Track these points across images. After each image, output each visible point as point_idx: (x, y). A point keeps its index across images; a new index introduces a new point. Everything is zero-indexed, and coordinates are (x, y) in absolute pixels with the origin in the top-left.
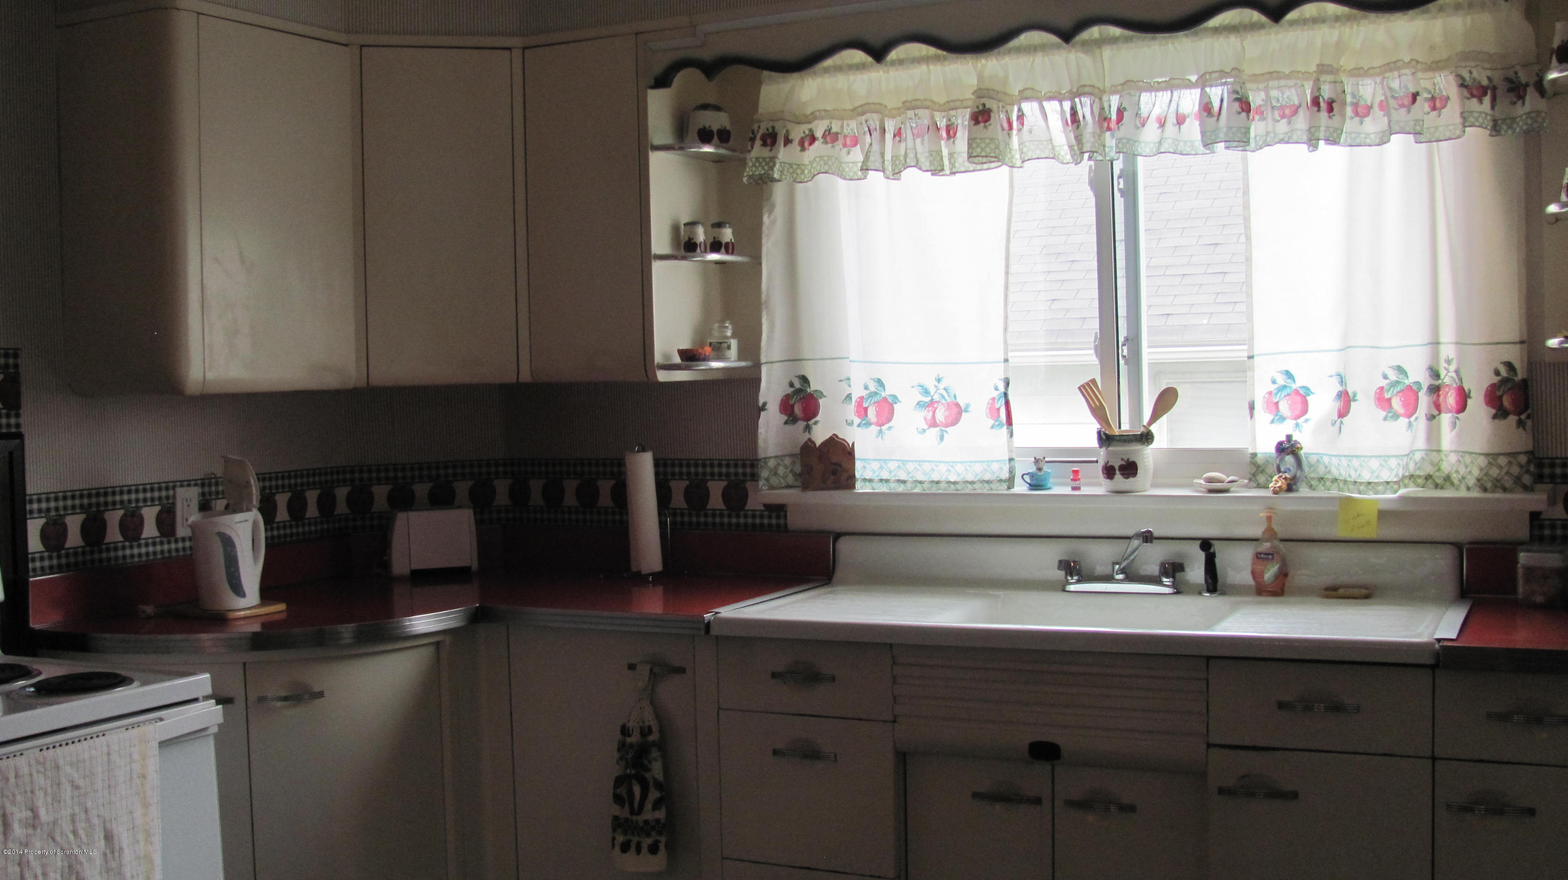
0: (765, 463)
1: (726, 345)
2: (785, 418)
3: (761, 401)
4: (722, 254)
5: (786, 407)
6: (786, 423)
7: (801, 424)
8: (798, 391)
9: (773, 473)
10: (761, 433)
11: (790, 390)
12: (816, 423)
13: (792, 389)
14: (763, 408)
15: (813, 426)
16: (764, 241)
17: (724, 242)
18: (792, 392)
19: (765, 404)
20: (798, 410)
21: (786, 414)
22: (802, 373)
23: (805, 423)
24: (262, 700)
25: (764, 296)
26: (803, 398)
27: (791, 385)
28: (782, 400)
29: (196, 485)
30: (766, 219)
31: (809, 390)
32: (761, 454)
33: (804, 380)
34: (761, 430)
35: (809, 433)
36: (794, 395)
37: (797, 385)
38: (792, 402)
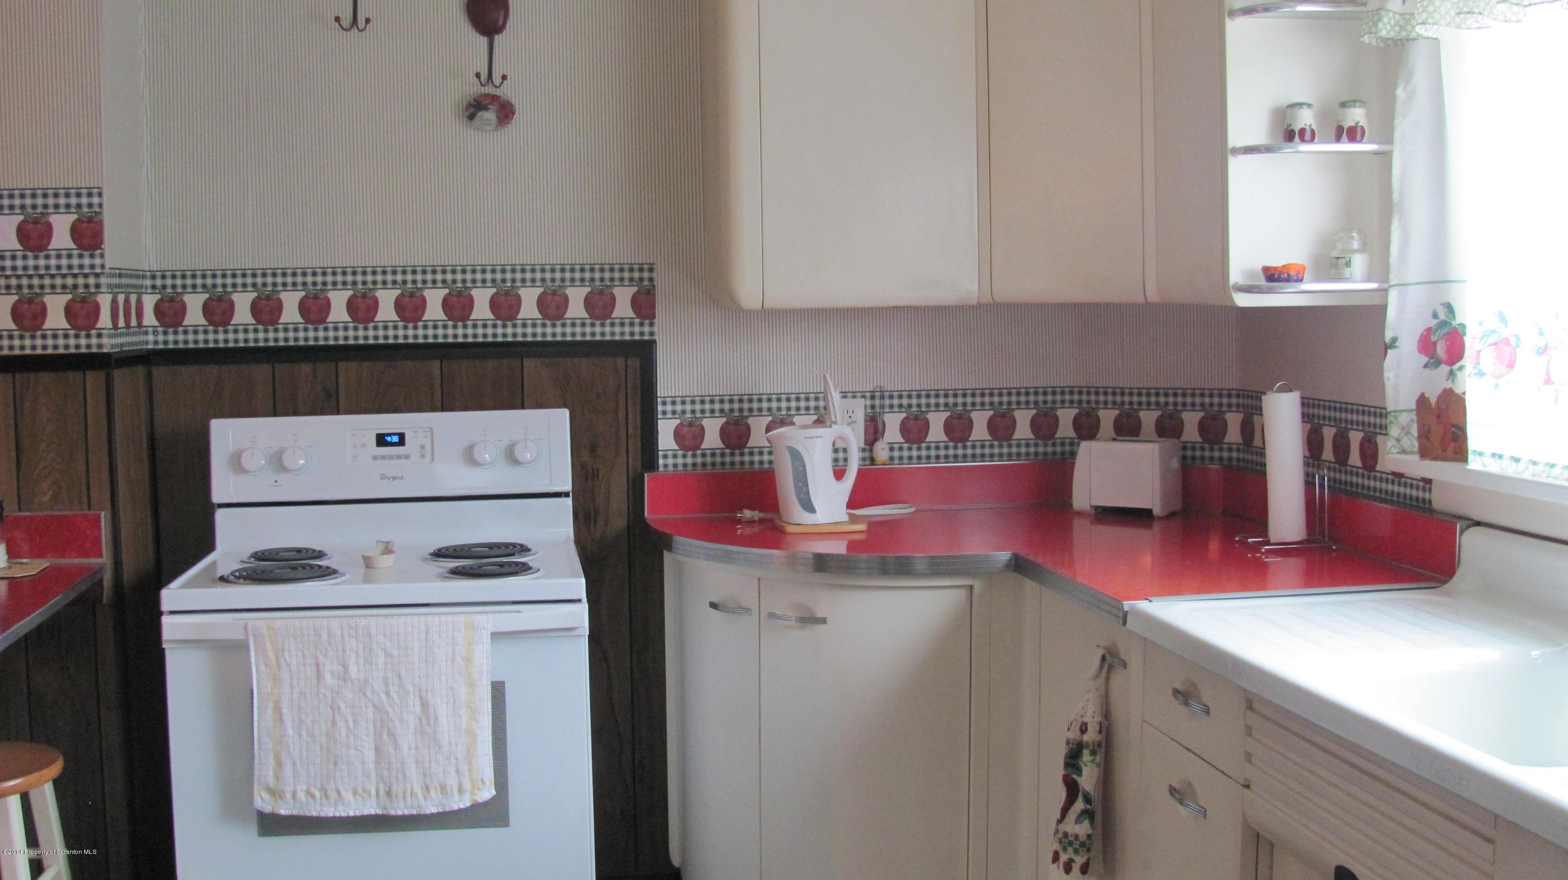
0: (1395, 417)
1: (1343, 261)
2: (1425, 359)
3: (1388, 336)
4: (1344, 143)
5: (1426, 345)
6: (1426, 366)
7: (1444, 369)
8: (1444, 324)
9: (1405, 431)
10: (1389, 379)
11: (1433, 323)
12: (1461, 368)
13: (1435, 322)
14: (1393, 344)
15: (1458, 373)
16: (1397, 122)
17: (1346, 127)
18: (1435, 325)
19: (1394, 340)
20: (1441, 350)
21: (1426, 354)
22: (1446, 301)
23: (1449, 368)
24: (772, 616)
25: (1395, 195)
26: (1448, 334)
27: (1435, 316)
28: (1422, 334)
29: (863, 397)
30: (1400, 92)
31: (1453, 322)
32: (1390, 407)
33: (1449, 308)
34: (1389, 375)
35: (1453, 381)
36: (1437, 330)
37: (1442, 316)
38: (1434, 339)
